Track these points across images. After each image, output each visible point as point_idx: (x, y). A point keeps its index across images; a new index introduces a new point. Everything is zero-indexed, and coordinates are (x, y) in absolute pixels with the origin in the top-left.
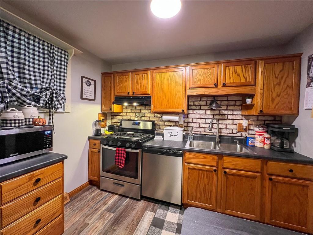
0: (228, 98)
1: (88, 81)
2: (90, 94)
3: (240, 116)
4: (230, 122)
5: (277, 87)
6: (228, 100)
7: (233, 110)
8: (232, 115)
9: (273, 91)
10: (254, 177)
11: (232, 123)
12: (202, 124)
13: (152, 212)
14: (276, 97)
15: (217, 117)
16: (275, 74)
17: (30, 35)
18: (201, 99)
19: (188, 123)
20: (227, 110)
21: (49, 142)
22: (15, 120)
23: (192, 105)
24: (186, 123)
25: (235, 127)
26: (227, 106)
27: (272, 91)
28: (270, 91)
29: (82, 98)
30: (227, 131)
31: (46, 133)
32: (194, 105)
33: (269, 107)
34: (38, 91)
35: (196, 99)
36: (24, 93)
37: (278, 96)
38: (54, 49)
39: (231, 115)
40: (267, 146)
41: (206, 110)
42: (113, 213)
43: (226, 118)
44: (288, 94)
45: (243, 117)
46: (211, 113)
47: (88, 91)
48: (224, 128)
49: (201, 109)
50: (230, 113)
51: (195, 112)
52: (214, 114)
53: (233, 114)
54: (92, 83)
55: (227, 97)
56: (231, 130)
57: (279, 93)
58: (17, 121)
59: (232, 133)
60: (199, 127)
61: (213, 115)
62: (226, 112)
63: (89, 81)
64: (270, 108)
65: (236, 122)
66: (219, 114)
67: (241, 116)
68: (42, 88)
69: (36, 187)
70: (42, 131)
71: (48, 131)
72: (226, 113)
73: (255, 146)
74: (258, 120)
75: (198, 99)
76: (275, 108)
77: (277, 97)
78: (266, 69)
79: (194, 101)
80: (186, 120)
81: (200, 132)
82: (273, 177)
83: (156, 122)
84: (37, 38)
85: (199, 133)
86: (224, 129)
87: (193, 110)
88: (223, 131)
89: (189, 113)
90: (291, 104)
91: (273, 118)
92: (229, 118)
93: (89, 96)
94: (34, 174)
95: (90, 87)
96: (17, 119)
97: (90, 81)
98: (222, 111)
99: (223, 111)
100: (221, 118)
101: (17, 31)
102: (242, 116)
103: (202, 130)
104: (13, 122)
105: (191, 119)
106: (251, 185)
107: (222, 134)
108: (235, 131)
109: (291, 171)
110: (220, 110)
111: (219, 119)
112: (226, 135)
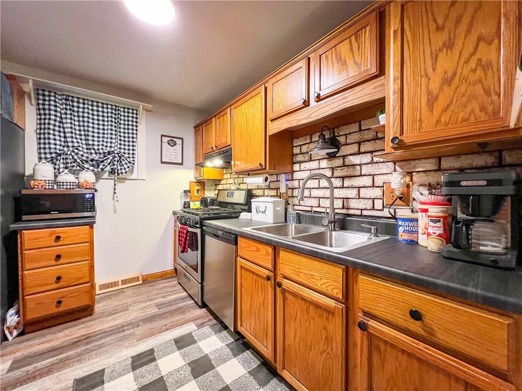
0: (360, 125)
1: (171, 140)
2: (176, 157)
3: (389, 163)
4: (367, 181)
5: (442, 56)
6: (360, 130)
7: (372, 152)
8: (370, 165)
9: (430, 71)
10: (329, 311)
11: (370, 183)
12: (313, 190)
13: (197, 327)
14: (441, 89)
15: (338, 173)
16: (435, 21)
17: (92, 101)
18: (311, 140)
19: (293, 189)
20: (359, 153)
21: (91, 206)
22: (63, 183)
23: (298, 154)
24: (291, 190)
25: (377, 192)
26: (359, 143)
27: (426, 75)
28: (422, 77)
29: (162, 162)
30: (361, 204)
31: (87, 196)
32: (301, 153)
33: (421, 124)
34: (102, 156)
35: (303, 141)
36: (84, 158)
37: (447, 81)
38: (119, 110)
39: (369, 163)
40: (432, 241)
41: (319, 160)
42: (159, 309)
43: (358, 173)
44: (483, 67)
45: (397, 167)
46: (328, 164)
47: (173, 154)
48: (353, 196)
49: (312, 159)
50: (366, 158)
51: (303, 166)
52: (333, 166)
53: (372, 162)
54: (179, 142)
55: (358, 124)
56: (370, 202)
57: (450, 74)
58: (65, 184)
59: (373, 209)
60: (310, 197)
61: (333, 169)
62: (356, 160)
63: (173, 140)
64: (424, 125)
65: (379, 181)
66: (344, 165)
67: (391, 165)
68: (104, 153)
69: (56, 244)
70: (83, 194)
71: (90, 194)
72: (358, 163)
73: (417, 243)
74: (439, 169)
75: (306, 140)
76: (438, 122)
77: (445, 88)
78: (408, 18)
79: (300, 146)
80: (290, 184)
81: (312, 207)
82: (372, 323)
83: (254, 192)
84: (100, 103)
85: (309, 209)
86: (354, 200)
87: (300, 162)
88: (353, 204)
89: (295, 169)
90: (495, 98)
91: (489, 160)
92: (363, 173)
93: (173, 159)
94: (55, 231)
95: (175, 147)
96: (65, 181)
97: (175, 140)
98: (349, 157)
99: (351, 158)
100: (348, 173)
101: (81, 101)
102: (395, 164)
103: (314, 202)
104: (62, 184)
105: (297, 181)
106: (325, 329)
107: (351, 212)
108: (378, 204)
109: (416, 315)
110: (344, 157)
111: (343, 178)
112: (358, 212)
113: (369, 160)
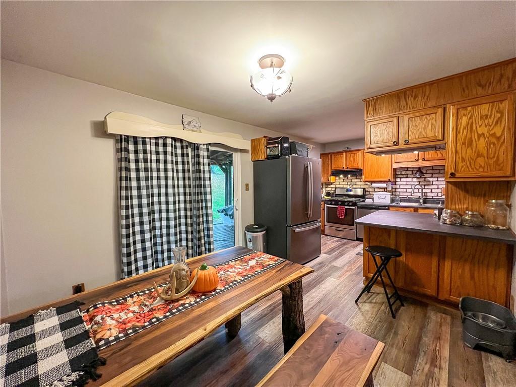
4: (435, 187)
6: (433, 169)
7: (438, 177)
8: (437, 182)
11: (437, 188)
15: (422, 183)
20: (432, 177)
23: (399, 174)
25: (440, 191)
26: (432, 174)
30: (433, 195)
32: (401, 174)
35: (403, 170)
41: (412, 178)
43: (432, 184)
46: (417, 180)
50: (435, 179)
51: (402, 179)
55: (432, 167)
56: (437, 194)
59: (438, 196)
60: (406, 192)
61: (419, 182)
62: (431, 179)
65: (440, 187)
66: (425, 181)
75: (405, 170)
79: (401, 171)
80: (394, 186)
81: (407, 196)
83: (366, 189)
86: (430, 193)
87: (400, 178)
88: (429, 195)
89: (397, 180)
98: (428, 178)
100: (427, 184)
103: (409, 194)
107: (428, 197)
110: (425, 178)
111: (424, 185)
112: (431, 197)
113: (437, 180)
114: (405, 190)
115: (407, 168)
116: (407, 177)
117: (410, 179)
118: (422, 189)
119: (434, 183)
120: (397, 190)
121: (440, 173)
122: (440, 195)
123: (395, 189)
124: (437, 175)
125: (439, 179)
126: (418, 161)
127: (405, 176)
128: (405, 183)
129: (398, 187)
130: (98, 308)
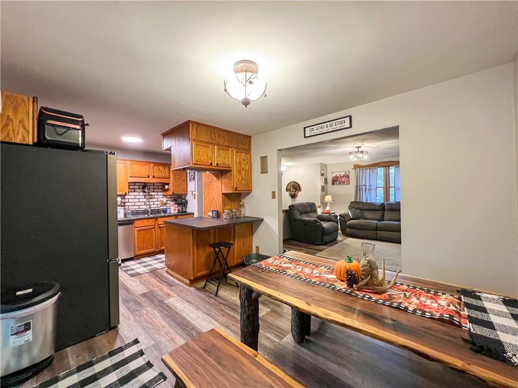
4: (156, 200)
12: (136, 203)
15: (147, 197)
20: (153, 192)
25: (159, 203)
28: (176, 182)
30: (154, 206)
33: (176, 190)
40: (176, 211)
41: (139, 192)
46: (143, 194)
48: (152, 204)
50: (156, 194)
55: (153, 184)
57: (180, 183)
62: (153, 194)
65: (159, 199)
66: (149, 195)
74: (171, 198)
77: (179, 186)
80: (123, 201)
81: (136, 209)
90: (184, 189)
91: (178, 196)
100: (151, 197)
102: (163, 196)
107: (152, 209)
110: (149, 192)
114: (133, 204)
115: (135, 183)
116: (135, 191)
117: (137, 194)
118: (149, 202)
119: (155, 197)
120: (126, 204)
121: (158, 189)
122: (159, 206)
123: (124, 203)
124: (157, 190)
125: (159, 194)
126: (149, 177)
127: (133, 190)
128: (133, 197)
129: (127, 200)
130: (449, 315)
